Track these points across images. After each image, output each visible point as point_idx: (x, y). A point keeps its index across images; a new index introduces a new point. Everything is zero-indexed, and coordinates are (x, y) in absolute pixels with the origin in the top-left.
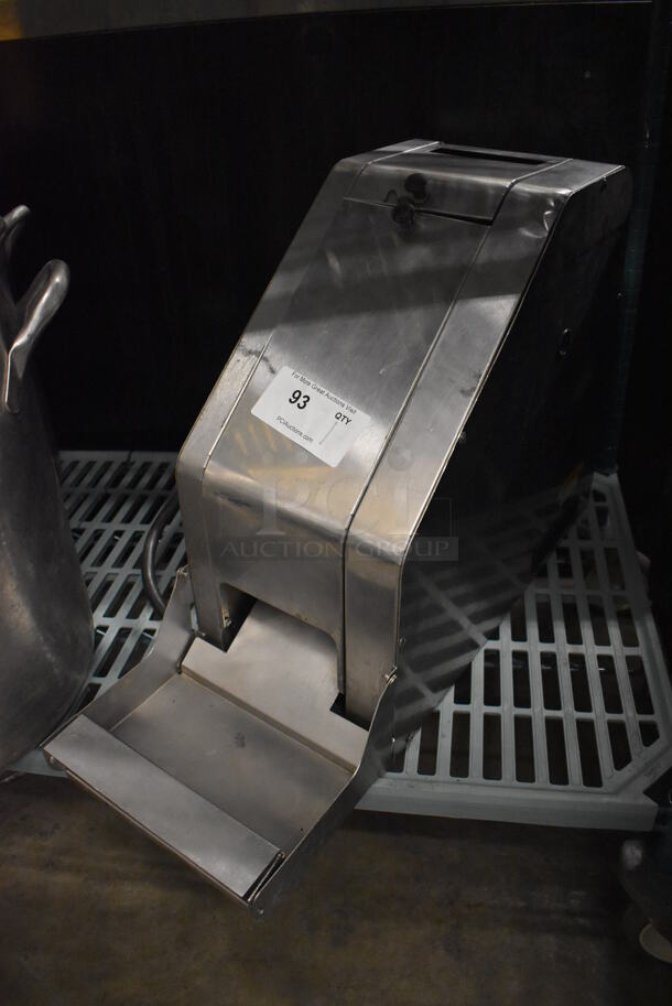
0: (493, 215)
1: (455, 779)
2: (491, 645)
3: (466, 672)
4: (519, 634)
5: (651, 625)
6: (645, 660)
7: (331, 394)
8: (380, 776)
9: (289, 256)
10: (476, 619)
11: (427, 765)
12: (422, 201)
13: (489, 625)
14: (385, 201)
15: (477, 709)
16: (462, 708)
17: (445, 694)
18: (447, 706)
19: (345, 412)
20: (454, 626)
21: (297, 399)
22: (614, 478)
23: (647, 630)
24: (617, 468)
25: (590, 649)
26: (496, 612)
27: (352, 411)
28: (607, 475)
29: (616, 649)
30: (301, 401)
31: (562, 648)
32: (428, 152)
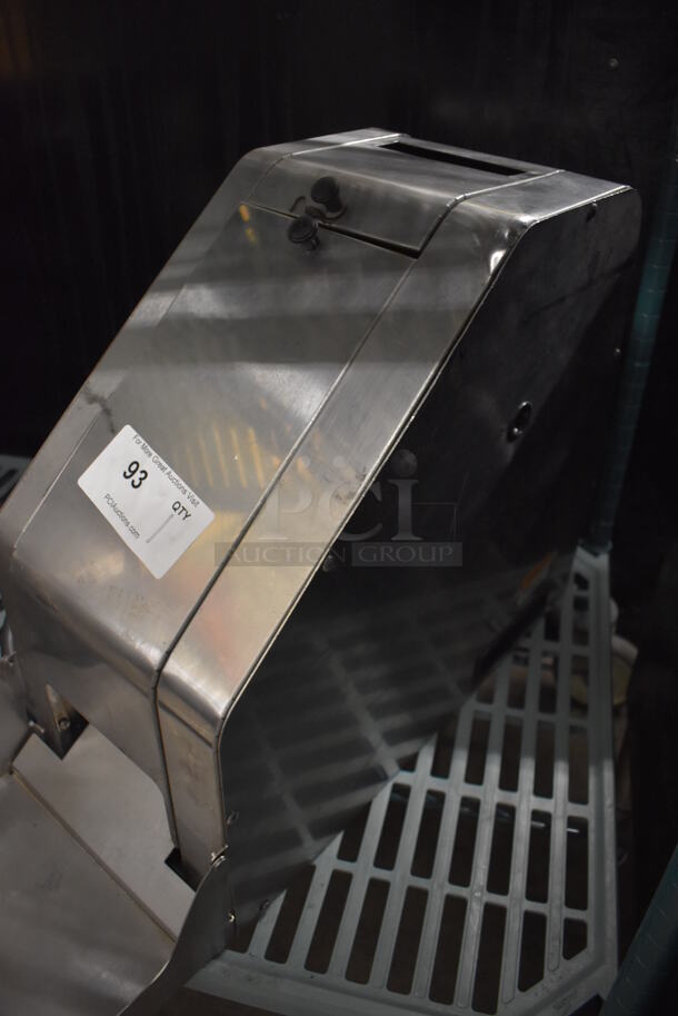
0: (421, 244)
1: (309, 973)
2: (404, 778)
3: (363, 812)
4: (441, 769)
5: (609, 775)
6: (592, 826)
7: (174, 474)
8: (216, 956)
9: (167, 272)
10: (393, 738)
11: (279, 949)
12: (334, 215)
13: (406, 749)
14: (292, 210)
15: (364, 870)
16: (345, 866)
17: (329, 843)
18: (328, 860)
19: (186, 503)
20: (362, 748)
21: (134, 472)
22: (603, 561)
23: (603, 781)
24: (610, 545)
25: (526, 802)
26: (418, 732)
27: (193, 502)
28: (596, 554)
29: (559, 805)
30: (138, 475)
31: (490, 794)
32: (376, 147)
